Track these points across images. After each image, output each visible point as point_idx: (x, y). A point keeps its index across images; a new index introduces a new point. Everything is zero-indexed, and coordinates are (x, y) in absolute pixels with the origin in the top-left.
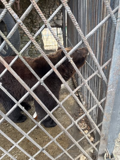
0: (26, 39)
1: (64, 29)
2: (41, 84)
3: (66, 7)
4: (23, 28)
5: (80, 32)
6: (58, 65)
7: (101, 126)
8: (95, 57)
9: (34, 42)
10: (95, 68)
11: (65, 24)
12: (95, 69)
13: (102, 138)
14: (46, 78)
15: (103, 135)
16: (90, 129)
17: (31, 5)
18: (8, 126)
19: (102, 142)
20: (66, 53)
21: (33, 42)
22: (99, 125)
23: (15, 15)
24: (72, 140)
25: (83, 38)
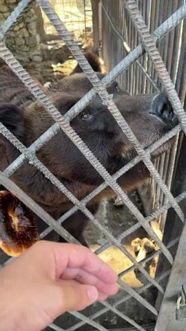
2: (30, 162)
5: (137, 20)
6: (74, 113)
20: (95, 83)
25: (145, 38)
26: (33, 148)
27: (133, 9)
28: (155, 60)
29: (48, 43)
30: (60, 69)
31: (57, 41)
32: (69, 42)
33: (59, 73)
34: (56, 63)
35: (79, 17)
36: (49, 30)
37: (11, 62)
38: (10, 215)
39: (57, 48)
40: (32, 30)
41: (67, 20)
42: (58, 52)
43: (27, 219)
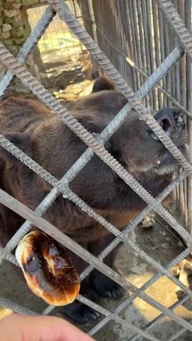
2: (64, 196)
5: (173, 19)
6: (109, 134)
9: (24, 74)
14: (74, 175)
20: (130, 98)
21: (18, 76)
25: (184, 39)
26: (65, 180)
27: (168, 7)
29: (47, 71)
30: (62, 96)
31: (55, 69)
32: (98, 56)
33: (62, 100)
34: (58, 90)
35: (73, 42)
36: (45, 59)
37: (36, 88)
38: (46, 258)
39: (56, 75)
40: (29, 61)
41: (62, 47)
42: (58, 79)
43: (63, 260)
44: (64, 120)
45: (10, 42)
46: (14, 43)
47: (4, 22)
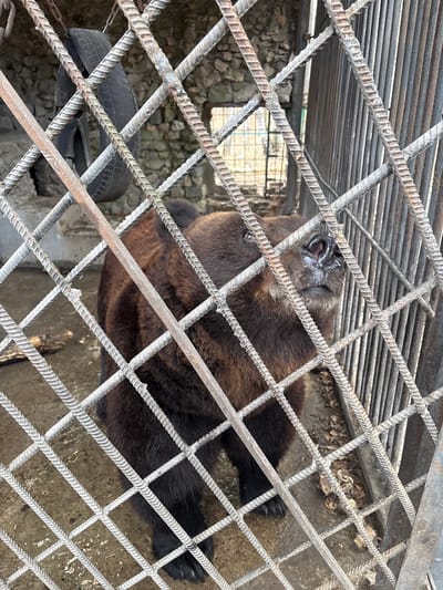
0: (153, 140)
1: (294, 116)
2: (218, 310)
3: (347, 38)
4: (183, 105)
5: (384, 131)
6: (288, 246)
7: (421, 488)
8: (431, 230)
9: (215, 156)
10: (409, 268)
11: (302, 95)
12: (408, 274)
13: (416, 535)
14: (236, 287)
15: (423, 523)
16: (363, 495)
17: (221, 23)
18: (68, 445)
19: (414, 549)
20: (322, 206)
21: (208, 156)
22: (413, 485)
23: (159, 58)
24: (304, 527)
25: (393, 154)
27: (381, 118)
28: (405, 182)
40: (196, 177)
44: (243, 214)
45: (177, 146)
46: (183, 148)
47: (176, 118)
